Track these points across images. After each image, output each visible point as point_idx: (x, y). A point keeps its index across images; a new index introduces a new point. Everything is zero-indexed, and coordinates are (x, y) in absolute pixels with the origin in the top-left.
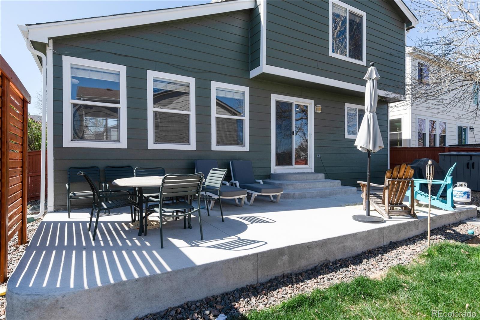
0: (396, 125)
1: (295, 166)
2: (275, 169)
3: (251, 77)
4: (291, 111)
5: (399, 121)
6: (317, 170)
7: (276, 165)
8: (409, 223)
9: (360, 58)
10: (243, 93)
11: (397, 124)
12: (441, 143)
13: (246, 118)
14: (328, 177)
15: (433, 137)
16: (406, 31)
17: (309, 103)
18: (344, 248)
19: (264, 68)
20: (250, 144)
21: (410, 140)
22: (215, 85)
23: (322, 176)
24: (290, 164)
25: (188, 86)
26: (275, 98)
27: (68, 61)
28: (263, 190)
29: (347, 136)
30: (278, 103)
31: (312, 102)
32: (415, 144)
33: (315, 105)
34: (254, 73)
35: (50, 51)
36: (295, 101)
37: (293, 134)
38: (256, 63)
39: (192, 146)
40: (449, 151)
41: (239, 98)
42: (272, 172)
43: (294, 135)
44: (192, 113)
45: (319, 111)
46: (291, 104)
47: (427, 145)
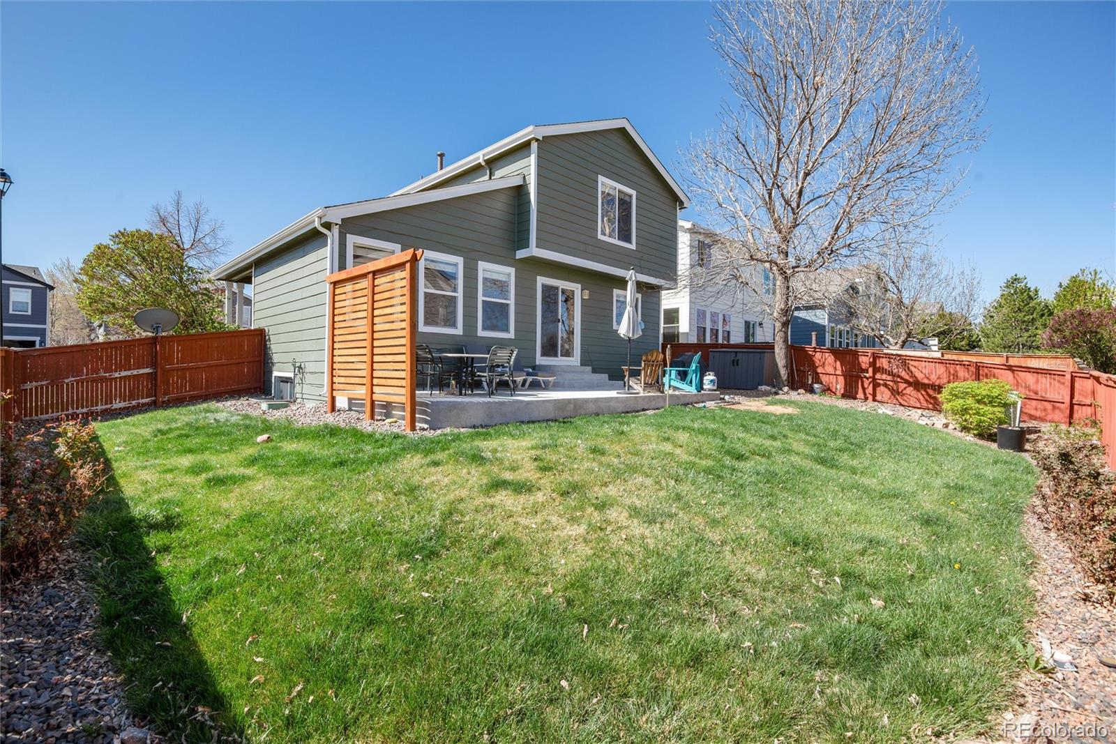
0: (672, 316)
1: (560, 358)
2: (540, 360)
3: (517, 258)
4: (557, 294)
5: (676, 311)
6: (583, 363)
7: (542, 356)
8: (658, 396)
9: (628, 240)
10: (509, 275)
11: (675, 315)
12: (724, 338)
13: (511, 302)
14: (594, 371)
15: (715, 333)
16: (678, 211)
17: (576, 288)
18: (610, 406)
19: (534, 250)
20: (516, 331)
21: (687, 333)
22: (482, 265)
23: (589, 369)
24: (556, 355)
25: (456, 265)
26: (541, 281)
27: (352, 239)
28: (539, 374)
29: (614, 328)
30: (544, 286)
31: (579, 286)
32: (693, 340)
33: (582, 290)
34: (521, 254)
35: (336, 230)
36: (562, 284)
37: (559, 322)
38: (524, 244)
39: (459, 331)
40: (722, 348)
41: (504, 279)
42: (537, 363)
43: (560, 324)
44: (460, 295)
45: (586, 297)
46: (557, 288)
47: (708, 341)
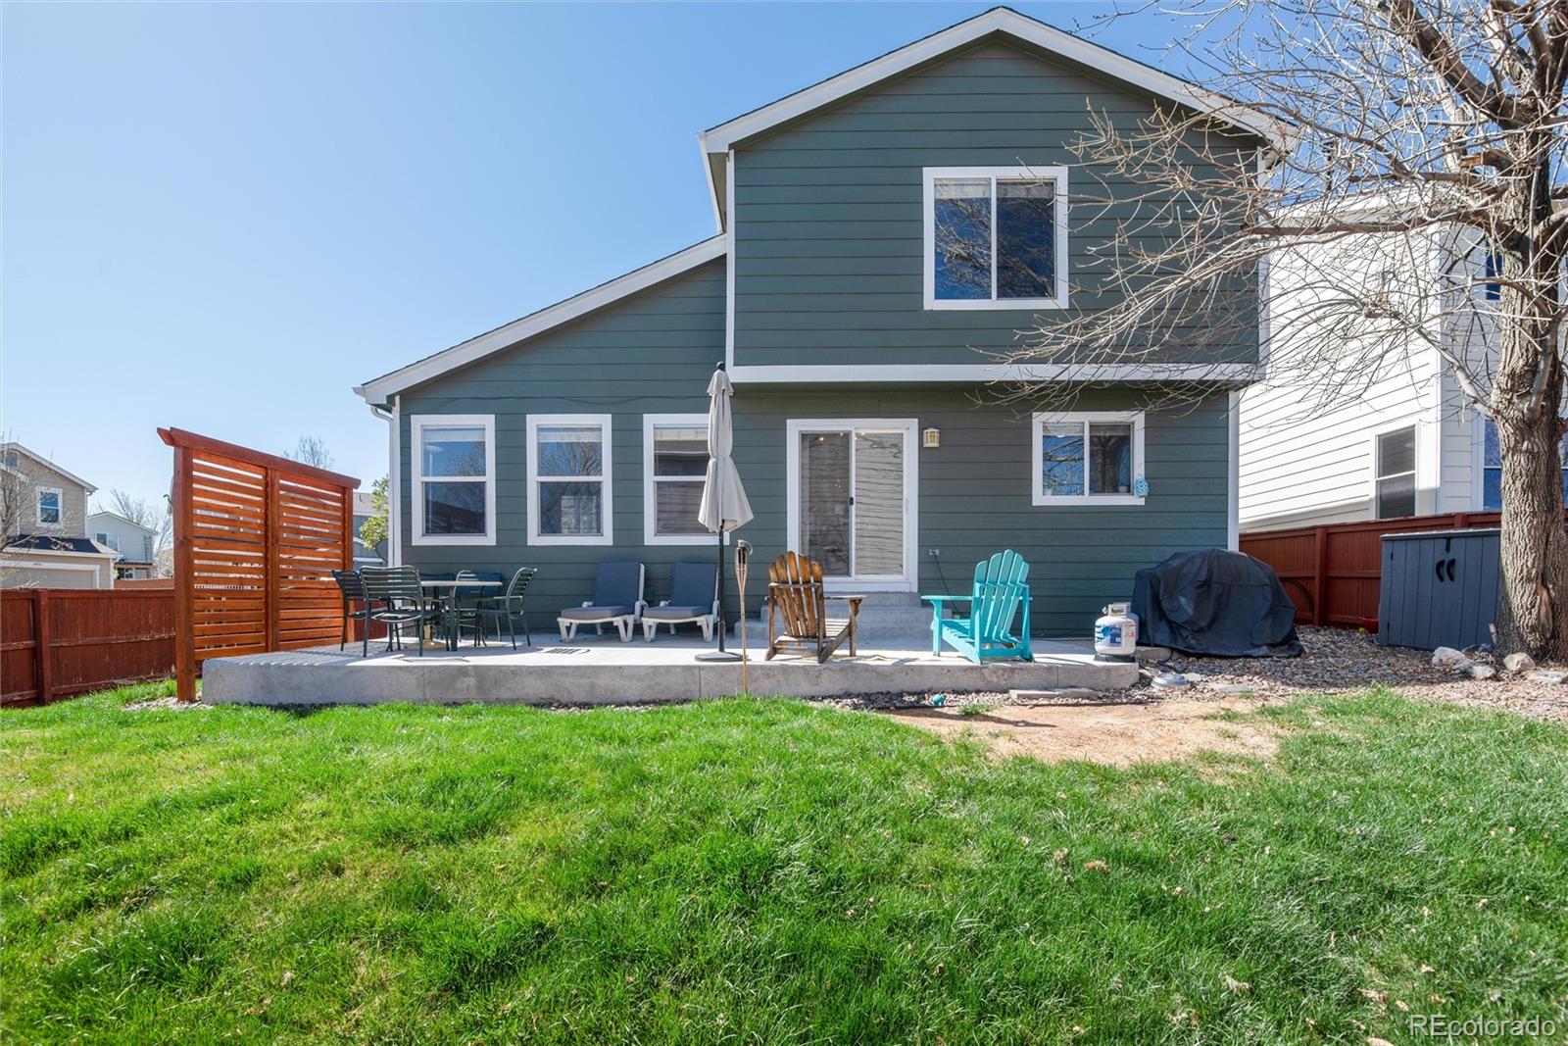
1: (856, 578)
6: (926, 586)
9: (1045, 290)
17: (906, 429)
21: (1436, 491)
22: (653, 420)
24: (844, 572)
25: (600, 429)
26: (799, 426)
31: (914, 423)
33: (922, 430)
35: (396, 413)
36: (859, 428)
37: (852, 504)
39: (606, 539)
43: (854, 507)
44: (605, 478)
45: (933, 443)
46: (845, 436)
